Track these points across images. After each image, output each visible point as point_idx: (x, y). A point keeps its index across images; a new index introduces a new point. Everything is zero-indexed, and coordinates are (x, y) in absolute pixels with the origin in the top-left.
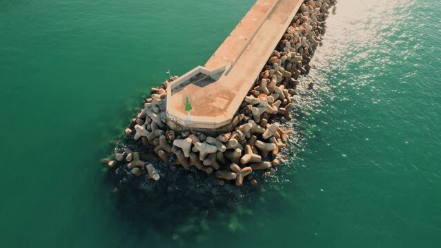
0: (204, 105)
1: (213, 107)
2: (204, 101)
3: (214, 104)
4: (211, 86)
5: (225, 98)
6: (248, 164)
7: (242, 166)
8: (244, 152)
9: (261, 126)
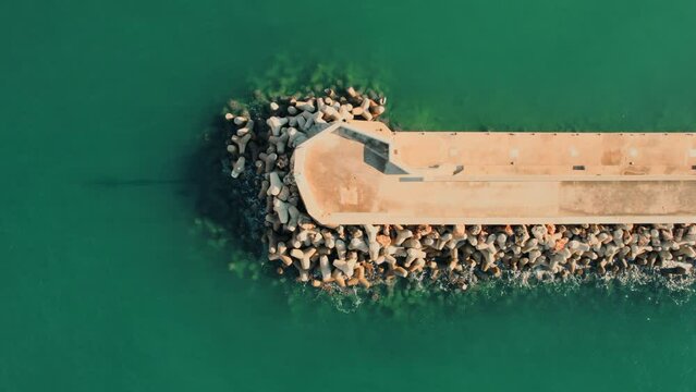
0: (335, 179)
1: (338, 191)
2: (343, 175)
3: (343, 190)
4: (373, 171)
5: (359, 199)
6: (293, 259)
7: (288, 253)
8: (304, 248)
9: (346, 254)
